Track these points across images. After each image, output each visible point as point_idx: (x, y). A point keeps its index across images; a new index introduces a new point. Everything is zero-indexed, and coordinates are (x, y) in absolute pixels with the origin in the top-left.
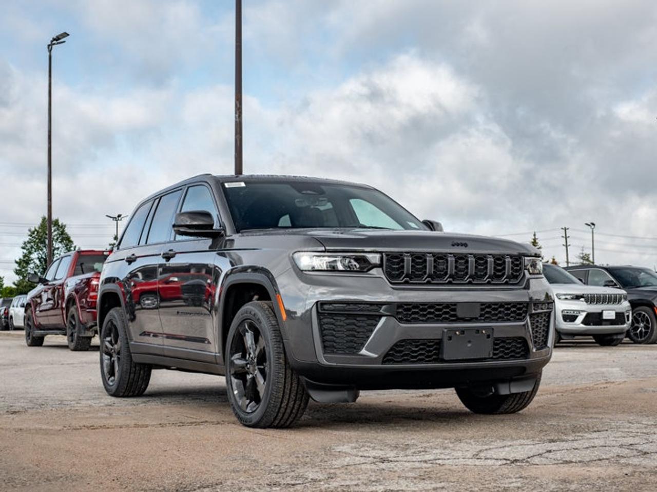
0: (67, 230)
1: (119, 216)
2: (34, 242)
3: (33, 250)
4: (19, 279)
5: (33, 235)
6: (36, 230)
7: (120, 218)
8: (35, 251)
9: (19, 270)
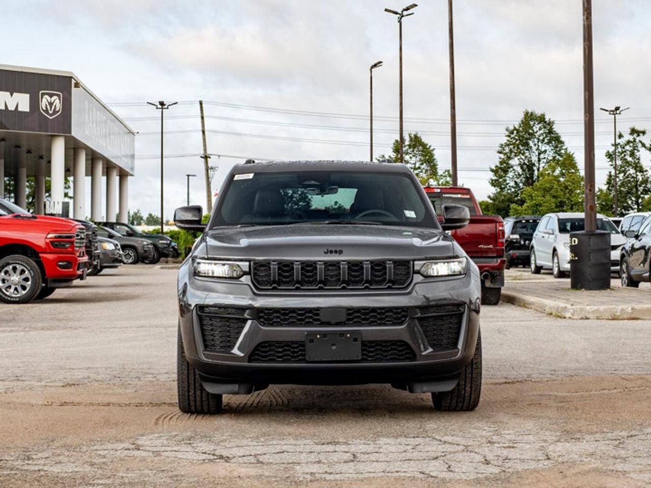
0: (556, 128)
1: (617, 109)
2: (514, 144)
3: (513, 154)
4: (495, 192)
5: (512, 136)
6: (515, 129)
7: (618, 112)
8: (515, 156)
9: (496, 180)
